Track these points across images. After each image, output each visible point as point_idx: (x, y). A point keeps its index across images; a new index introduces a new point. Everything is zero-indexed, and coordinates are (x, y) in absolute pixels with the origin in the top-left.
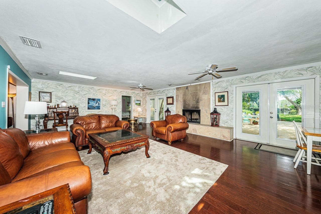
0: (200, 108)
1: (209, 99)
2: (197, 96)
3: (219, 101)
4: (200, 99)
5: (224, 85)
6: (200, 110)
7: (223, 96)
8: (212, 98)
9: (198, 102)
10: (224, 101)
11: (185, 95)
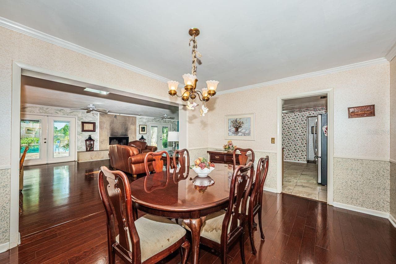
0: (129, 136)
1: (136, 129)
2: (125, 125)
3: (142, 131)
4: (129, 128)
5: (144, 121)
6: (128, 137)
7: (144, 128)
8: (138, 128)
9: (126, 130)
10: (144, 131)
11: (112, 123)
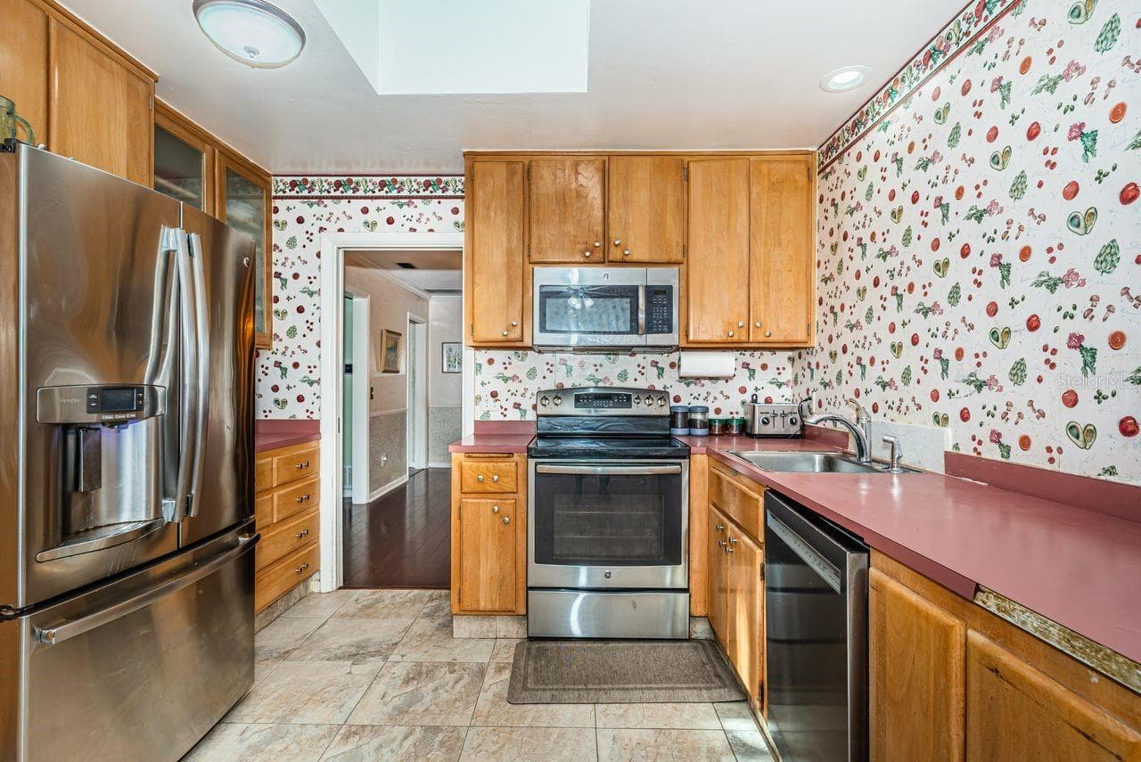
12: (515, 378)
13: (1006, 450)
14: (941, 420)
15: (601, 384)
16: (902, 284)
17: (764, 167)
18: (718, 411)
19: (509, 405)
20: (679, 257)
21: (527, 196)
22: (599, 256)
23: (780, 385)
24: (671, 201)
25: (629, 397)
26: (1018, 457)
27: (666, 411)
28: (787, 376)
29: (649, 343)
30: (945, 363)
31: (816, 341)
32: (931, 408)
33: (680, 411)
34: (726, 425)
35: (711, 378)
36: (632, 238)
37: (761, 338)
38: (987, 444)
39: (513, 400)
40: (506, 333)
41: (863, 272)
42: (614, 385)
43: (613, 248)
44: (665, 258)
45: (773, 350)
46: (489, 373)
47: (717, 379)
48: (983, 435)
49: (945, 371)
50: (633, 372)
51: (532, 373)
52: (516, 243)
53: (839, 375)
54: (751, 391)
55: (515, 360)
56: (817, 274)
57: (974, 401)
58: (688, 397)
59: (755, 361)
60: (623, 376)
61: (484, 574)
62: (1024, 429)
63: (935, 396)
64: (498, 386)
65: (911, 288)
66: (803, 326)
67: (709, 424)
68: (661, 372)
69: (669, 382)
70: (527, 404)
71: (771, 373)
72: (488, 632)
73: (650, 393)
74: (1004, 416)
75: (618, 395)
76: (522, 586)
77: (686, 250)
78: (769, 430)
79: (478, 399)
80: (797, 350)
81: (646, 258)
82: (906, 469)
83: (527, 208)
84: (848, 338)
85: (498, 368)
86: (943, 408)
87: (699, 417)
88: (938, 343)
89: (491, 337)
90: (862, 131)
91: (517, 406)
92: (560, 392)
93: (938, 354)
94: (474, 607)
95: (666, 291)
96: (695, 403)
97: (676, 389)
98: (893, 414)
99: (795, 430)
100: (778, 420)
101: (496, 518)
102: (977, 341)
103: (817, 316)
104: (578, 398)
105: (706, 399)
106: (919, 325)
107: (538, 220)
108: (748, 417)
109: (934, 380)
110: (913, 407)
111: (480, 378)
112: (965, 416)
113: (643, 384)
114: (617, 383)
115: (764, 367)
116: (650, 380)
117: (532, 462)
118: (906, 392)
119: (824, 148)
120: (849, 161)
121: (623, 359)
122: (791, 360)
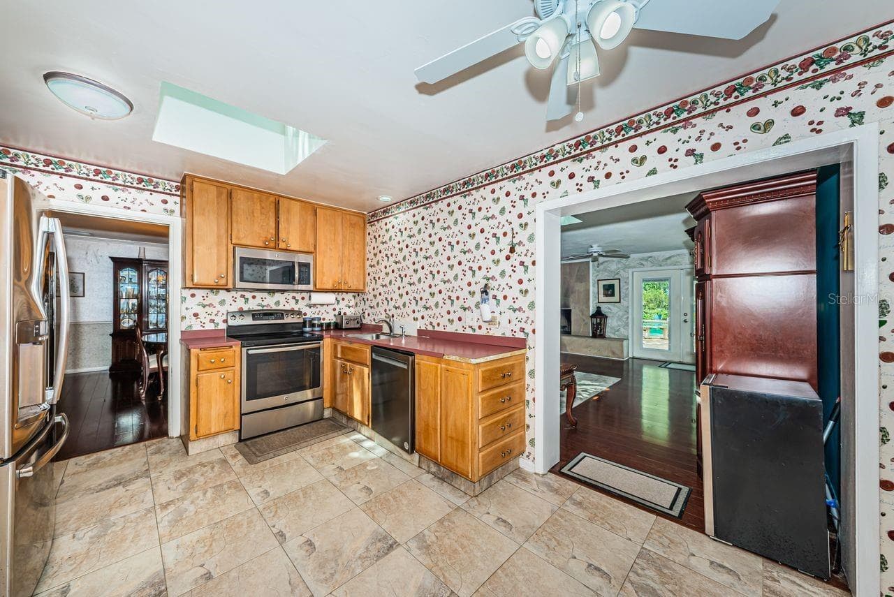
0: (571, 307)
1: (588, 291)
3: (605, 295)
4: (570, 290)
5: (614, 267)
6: (571, 310)
7: (612, 287)
8: (592, 289)
9: (566, 295)
10: (613, 295)
12: (210, 305)
13: (434, 327)
14: (415, 319)
15: (265, 308)
16: (403, 274)
17: (348, 217)
18: (324, 319)
19: (207, 321)
20: (313, 250)
21: (229, 207)
22: (272, 245)
23: (349, 307)
24: (309, 224)
25: (282, 314)
26: (437, 329)
27: (301, 320)
28: (352, 303)
29: (299, 289)
30: (417, 301)
31: (367, 290)
32: (413, 315)
33: (308, 320)
34: (328, 325)
35: (320, 305)
36: (291, 238)
37: (347, 288)
38: (429, 326)
39: (209, 317)
40: (216, 281)
41: (388, 267)
42: (273, 308)
43: (281, 242)
44: (306, 250)
45: (347, 293)
46: (191, 302)
47: (324, 305)
48: (428, 323)
49: (417, 304)
50: (283, 301)
51: (222, 302)
52: (223, 231)
53: (378, 304)
54: (338, 310)
55: (211, 295)
56: (368, 263)
57: (425, 313)
58: (310, 313)
59: (340, 297)
60: (278, 303)
61: (214, 413)
62: (438, 321)
63: (414, 312)
64: (199, 310)
65: (406, 276)
66: (362, 283)
67: (321, 325)
68: (297, 301)
69: (302, 306)
70: (219, 320)
71: (346, 302)
72: (213, 445)
73: (292, 312)
74: (433, 317)
75: (277, 313)
76: (238, 414)
77: (315, 248)
78: (348, 326)
79: (183, 318)
80: (358, 292)
81: (297, 249)
82: (406, 336)
83: (230, 212)
84: (382, 290)
85: (198, 299)
86: (416, 315)
87: (316, 322)
88: (415, 295)
89: (206, 283)
90: (387, 215)
91: (212, 321)
92: (242, 313)
93: (415, 298)
94: (208, 432)
95: (307, 265)
96: (313, 316)
97: (305, 310)
98: (400, 318)
99: (358, 326)
100: (352, 322)
101: (222, 381)
102: (426, 295)
103: (368, 279)
104: (253, 315)
105: (318, 314)
106: (408, 288)
107: (237, 222)
108: (339, 321)
109: (413, 306)
110: (406, 315)
111: (185, 305)
112: (423, 318)
113: (288, 307)
114: (274, 307)
115: (343, 299)
116: (291, 305)
117: (244, 350)
118: (404, 310)
119: (370, 214)
120: (382, 223)
121: (277, 295)
122: (354, 297)
